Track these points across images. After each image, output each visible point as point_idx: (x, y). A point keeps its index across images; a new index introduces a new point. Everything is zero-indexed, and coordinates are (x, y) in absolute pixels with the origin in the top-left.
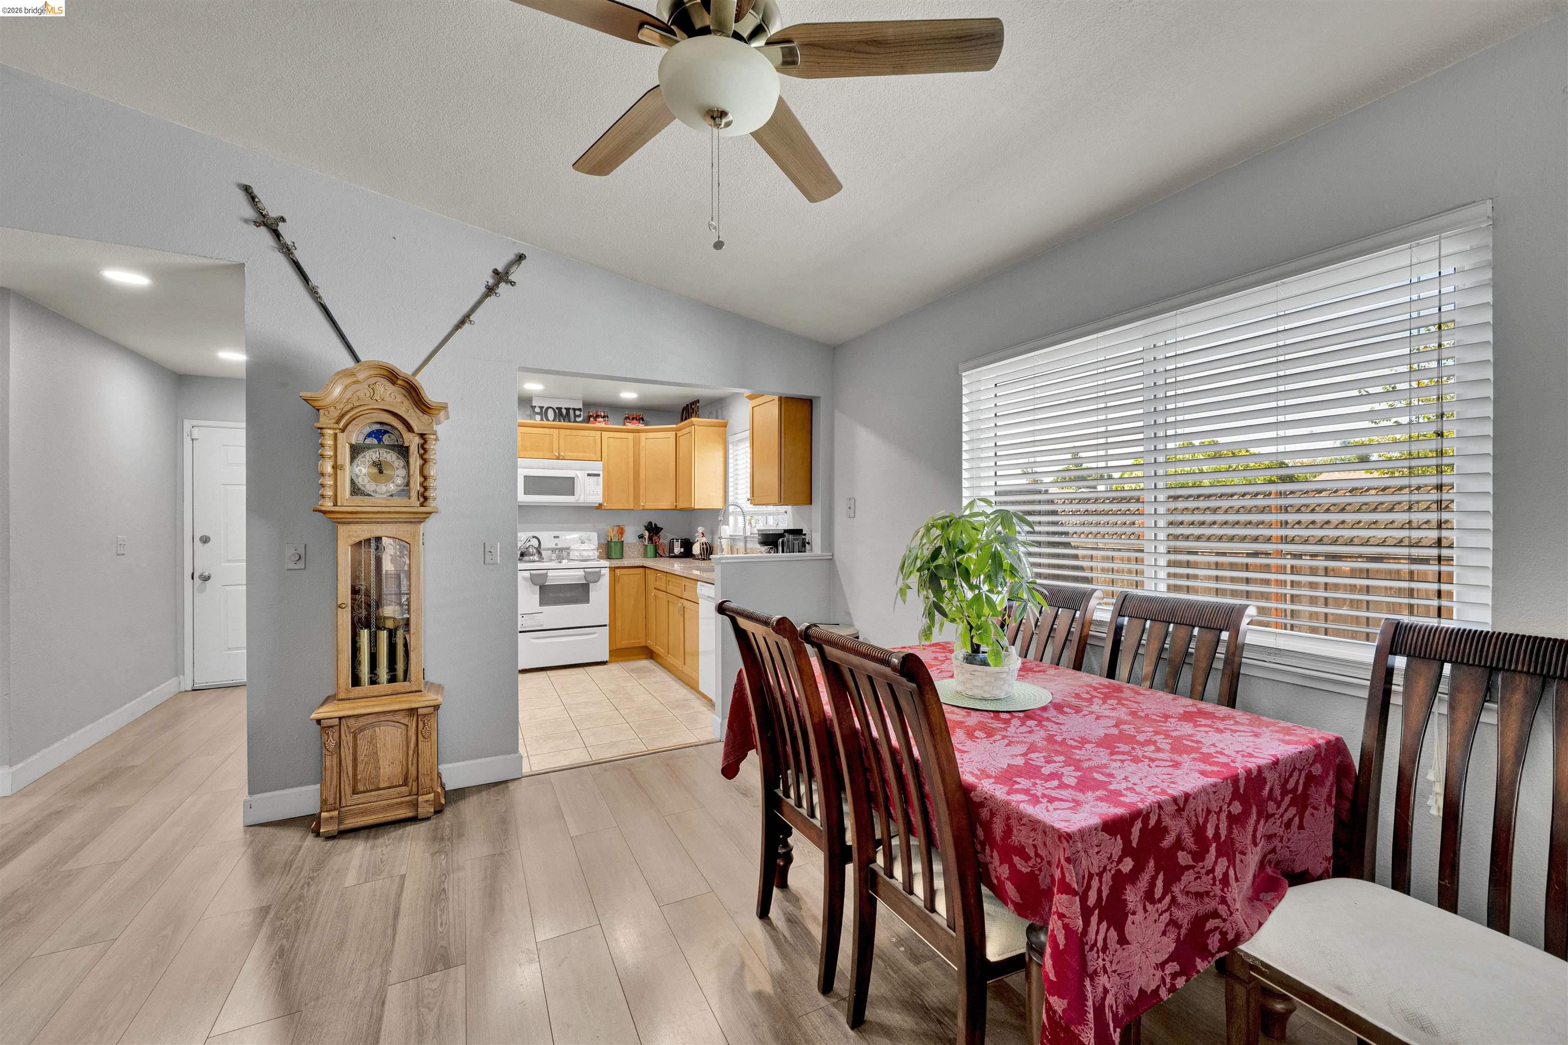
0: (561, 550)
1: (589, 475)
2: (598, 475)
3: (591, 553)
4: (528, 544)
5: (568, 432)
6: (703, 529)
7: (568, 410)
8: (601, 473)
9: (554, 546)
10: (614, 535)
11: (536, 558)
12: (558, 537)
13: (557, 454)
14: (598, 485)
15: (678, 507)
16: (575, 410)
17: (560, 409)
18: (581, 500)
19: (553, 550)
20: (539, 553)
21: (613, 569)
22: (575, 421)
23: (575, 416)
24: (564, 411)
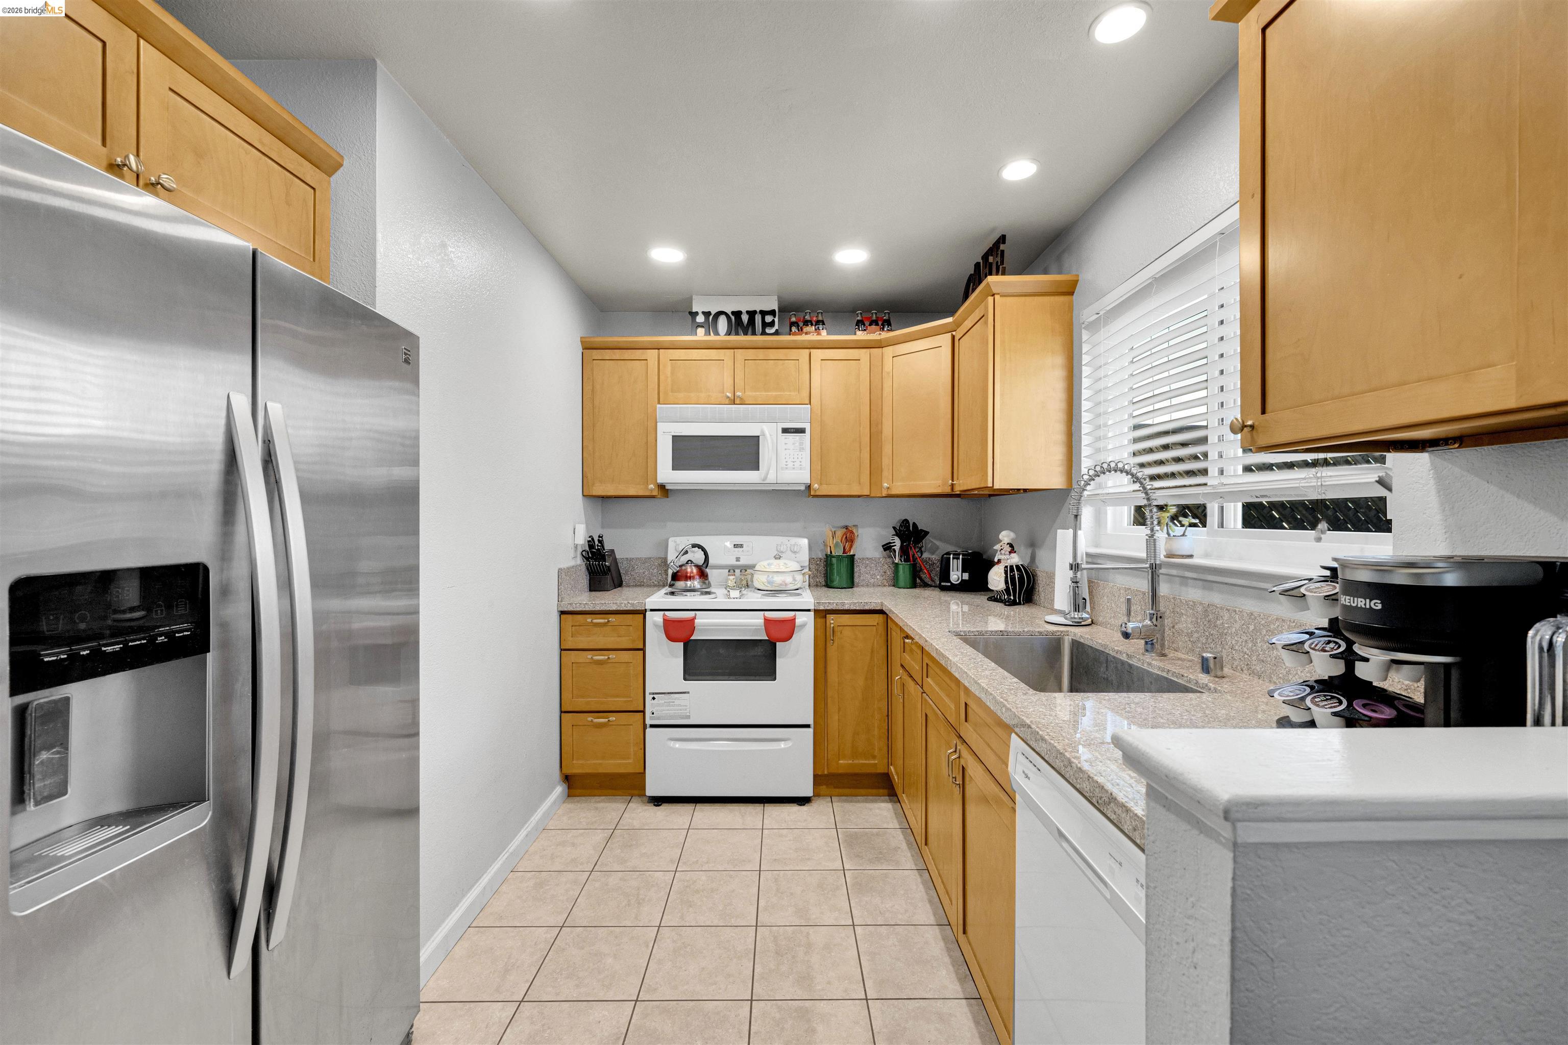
0: (744, 569)
1: (785, 431)
2: (801, 431)
3: (788, 579)
4: (684, 559)
5: (751, 353)
6: (1012, 535)
7: (752, 314)
8: (807, 426)
9: (734, 562)
10: (836, 545)
11: (696, 583)
12: (741, 546)
13: (729, 395)
14: (802, 449)
15: (958, 489)
16: (764, 313)
17: (738, 314)
18: (772, 478)
19: (732, 569)
20: (703, 575)
21: (821, 614)
22: (764, 333)
23: (765, 325)
24: (745, 318)
